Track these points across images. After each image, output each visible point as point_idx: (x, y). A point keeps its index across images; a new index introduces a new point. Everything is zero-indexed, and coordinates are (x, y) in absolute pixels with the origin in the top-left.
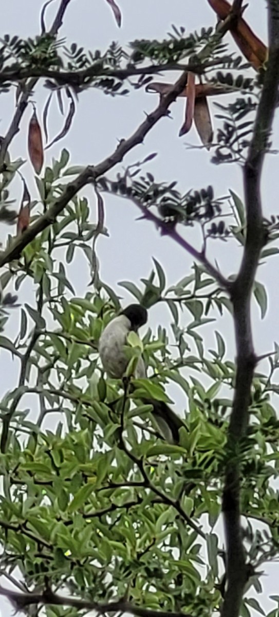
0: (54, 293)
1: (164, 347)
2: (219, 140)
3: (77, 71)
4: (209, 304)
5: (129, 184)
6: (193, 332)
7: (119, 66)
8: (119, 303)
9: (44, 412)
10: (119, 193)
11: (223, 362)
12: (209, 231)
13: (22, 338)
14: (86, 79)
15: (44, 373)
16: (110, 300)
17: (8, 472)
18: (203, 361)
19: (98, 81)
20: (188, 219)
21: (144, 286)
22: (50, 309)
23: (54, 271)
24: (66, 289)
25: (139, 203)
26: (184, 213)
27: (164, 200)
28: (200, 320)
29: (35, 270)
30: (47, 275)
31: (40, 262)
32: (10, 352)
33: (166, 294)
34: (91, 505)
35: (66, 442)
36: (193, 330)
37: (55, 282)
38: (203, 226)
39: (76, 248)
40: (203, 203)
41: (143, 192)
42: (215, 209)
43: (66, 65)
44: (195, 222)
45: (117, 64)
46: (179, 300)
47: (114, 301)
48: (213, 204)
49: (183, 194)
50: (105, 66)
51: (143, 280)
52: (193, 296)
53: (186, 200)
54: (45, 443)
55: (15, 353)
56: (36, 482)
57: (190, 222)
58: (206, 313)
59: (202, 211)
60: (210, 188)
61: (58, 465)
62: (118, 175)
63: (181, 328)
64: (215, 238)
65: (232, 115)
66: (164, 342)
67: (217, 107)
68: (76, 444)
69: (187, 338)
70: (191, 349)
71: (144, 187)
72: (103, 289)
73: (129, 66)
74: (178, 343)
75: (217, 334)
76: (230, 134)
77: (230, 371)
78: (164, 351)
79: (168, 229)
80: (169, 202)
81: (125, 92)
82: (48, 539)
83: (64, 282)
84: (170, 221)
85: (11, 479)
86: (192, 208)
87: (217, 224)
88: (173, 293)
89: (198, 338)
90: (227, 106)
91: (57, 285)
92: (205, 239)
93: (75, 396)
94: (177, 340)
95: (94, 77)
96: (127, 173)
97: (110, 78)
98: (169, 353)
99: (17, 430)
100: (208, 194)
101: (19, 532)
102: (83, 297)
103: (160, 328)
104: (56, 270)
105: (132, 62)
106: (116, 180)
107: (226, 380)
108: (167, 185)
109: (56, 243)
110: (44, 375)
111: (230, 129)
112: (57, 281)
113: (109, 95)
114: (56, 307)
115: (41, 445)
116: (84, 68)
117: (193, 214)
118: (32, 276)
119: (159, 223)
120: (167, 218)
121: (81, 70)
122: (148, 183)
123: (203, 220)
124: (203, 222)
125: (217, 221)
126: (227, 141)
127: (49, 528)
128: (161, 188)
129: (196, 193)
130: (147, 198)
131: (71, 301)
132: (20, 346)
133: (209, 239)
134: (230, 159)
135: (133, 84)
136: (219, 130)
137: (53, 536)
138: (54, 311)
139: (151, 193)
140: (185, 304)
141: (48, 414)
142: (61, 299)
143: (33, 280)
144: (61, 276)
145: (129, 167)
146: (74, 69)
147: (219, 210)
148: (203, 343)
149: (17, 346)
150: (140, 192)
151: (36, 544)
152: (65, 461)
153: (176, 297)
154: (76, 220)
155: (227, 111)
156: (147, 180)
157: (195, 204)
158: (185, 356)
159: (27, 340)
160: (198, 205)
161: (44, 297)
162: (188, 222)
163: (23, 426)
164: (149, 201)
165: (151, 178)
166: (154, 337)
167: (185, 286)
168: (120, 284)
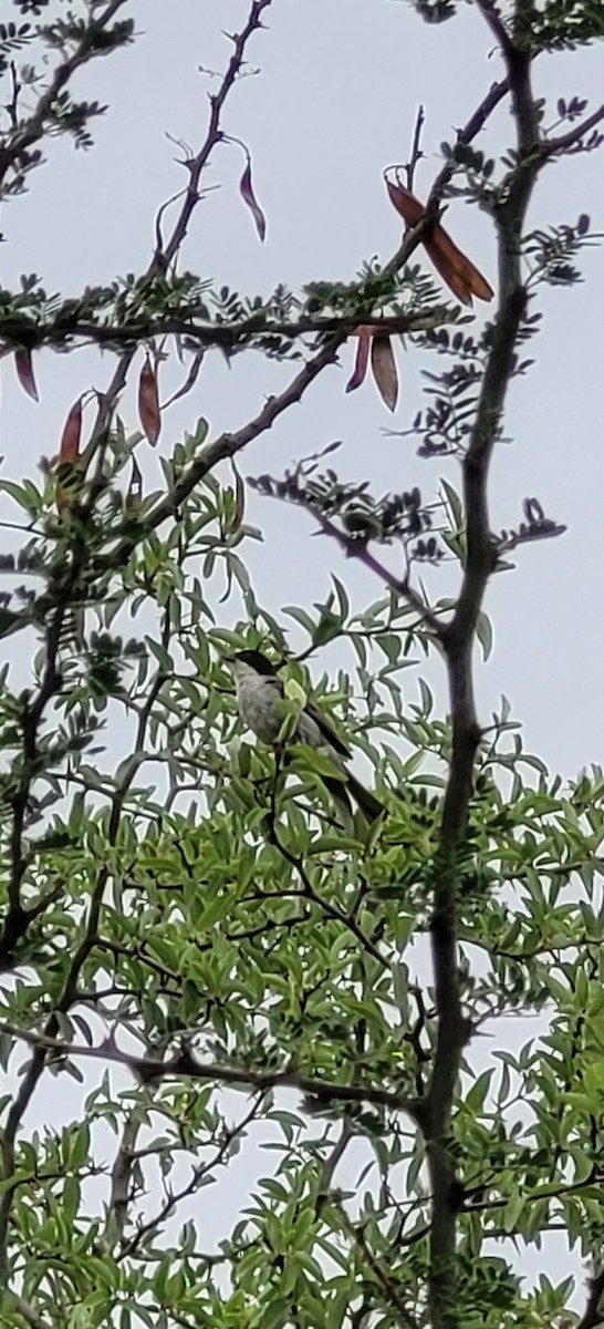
0: (186, 621)
1: (347, 700)
2: (430, 423)
3: (228, 325)
4: (410, 639)
5: (302, 485)
6: (386, 679)
7: (288, 319)
8: (282, 637)
9: (175, 790)
10: (287, 497)
11: (429, 722)
12: (413, 551)
13: (140, 684)
14: (242, 337)
15: (175, 733)
16: (270, 633)
17: (120, 873)
18: (402, 721)
19: (259, 340)
20: (385, 534)
21: (319, 614)
22: (180, 642)
23: (186, 590)
24: (203, 616)
25: (316, 512)
26: (379, 526)
27: (352, 507)
28: (396, 663)
29: (158, 588)
30: (176, 595)
31: (165, 576)
32: (123, 705)
33: (349, 625)
34: (238, 922)
35: (202, 828)
36: (388, 676)
37: (187, 606)
38: (405, 545)
39: (217, 557)
40: (406, 512)
41: (321, 496)
42: (422, 520)
43: (213, 317)
44: (393, 539)
45: (286, 316)
46: (367, 635)
47: (275, 635)
48: (420, 514)
49: (377, 500)
50: (269, 319)
51: (317, 606)
52: (388, 629)
53: (382, 507)
54: (172, 832)
55: (130, 705)
56: (159, 887)
57: (387, 538)
58: (405, 654)
59: (405, 523)
60: (416, 493)
61: (190, 862)
62: (287, 472)
63: (371, 674)
64: (422, 561)
65: (447, 388)
66: (346, 692)
67: (426, 377)
68: (217, 833)
69: (378, 687)
70: (385, 704)
71: (324, 490)
72: (260, 618)
73: (302, 318)
74: (366, 695)
75: (421, 681)
76: (445, 415)
77: (439, 733)
78: (347, 706)
79: (356, 548)
80: (358, 510)
81: (296, 355)
82: (174, 967)
83: (199, 606)
84: (359, 537)
85: (124, 881)
86: (390, 519)
87: (426, 542)
88: (359, 623)
89: (394, 688)
90: (439, 375)
91: (190, 610)
92: (408, 563)
93: (215, 766)
94: (364, 690)
95: (253, 334)
96: (299, 469)
97: (276, 335)
98: (354, 709)
99: (137, 814)
100: (413, 499)
101: (134, 957)
102: (232, 629)
103: (341, 672)
104: (189, 588)
105: (307, 314)
106: (284, 479)
107: (432, 747)
108: (356, 487)
109: (189, 551)
110: (177, 736)
111: (445, 408)
112: (190, 604)
113: (274, 360)
114: (188, 640)
115: (168, 834)
116: (239, 322)
117: (392, 528)
118: (155, 597)
119: (345, 540)
120: (355, 533)
121: (235, 323)
122: (328, 484)
123: (406, 535)
124: (405, 540)
125: (425, 537)
126: (441, 424)
127: (177, 953)
128: (346, 491)
129: (396, 497)
130: (327, 504)
131: (209, 633)
132: (137, 696)
133: (413, 563)
134: (444, 451)
135: (307, 344)
136: (429, 409)
137: (182, 963)
138: (186, 645)
139: (333, 498)
140: (375, 639)
141: (180, 793)
142: (196, 630)
143: (155, 602)
144: (196, 597)
145: (302, 461)
146: (224, 322)
147: (429, 522)
148: (401, 694)
149: (132, 695)
150: (317, 496)
151: (159, 976)
152: (200, 857)
153: (363, 629)
154: (218, 519)
155: (440, 383)
156: (328, 479)
157: (395, 514)
158: (375, 713)
159: (147, 687)
160: (398, 515)
161: (172, 626)
162: (385, 538)
163: (145, 808)
164: (331, 509)
165: (333, 477)
166: (333, 686)
167: (375, 615)
168: (284, 610)
